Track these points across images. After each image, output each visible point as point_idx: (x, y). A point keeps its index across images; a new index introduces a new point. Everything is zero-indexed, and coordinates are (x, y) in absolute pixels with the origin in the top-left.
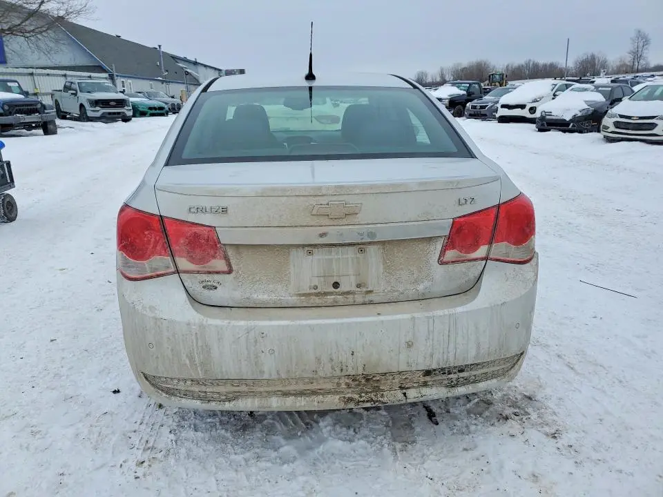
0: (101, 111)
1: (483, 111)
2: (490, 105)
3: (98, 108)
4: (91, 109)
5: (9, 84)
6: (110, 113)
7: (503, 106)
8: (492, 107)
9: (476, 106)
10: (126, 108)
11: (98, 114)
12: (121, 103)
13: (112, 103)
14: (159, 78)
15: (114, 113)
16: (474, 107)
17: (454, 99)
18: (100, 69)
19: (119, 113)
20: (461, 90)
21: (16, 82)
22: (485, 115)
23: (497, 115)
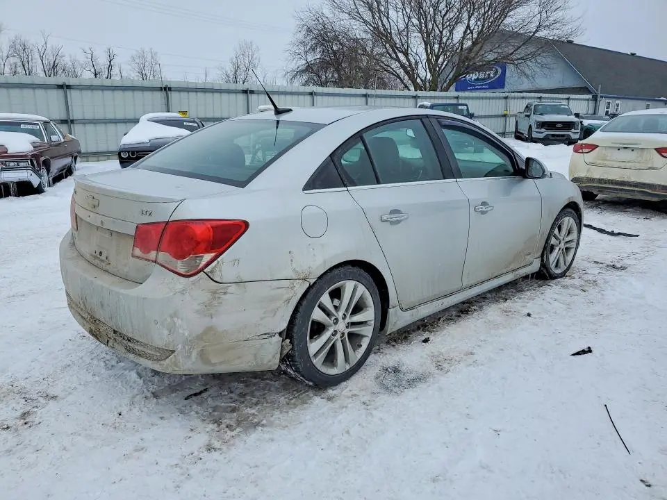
0: (545, 132)
3: (543, 130)
4: (537, 130)
5: (460, 107)
6: (553, 135)
10: (573, 130)
11: (541, 136)
12: (568, 125)
13: (559, 126)
14: (662, 98)
15: (558, 136)
18: (584, 90)
19: (563, 136)
21: (466, 105)
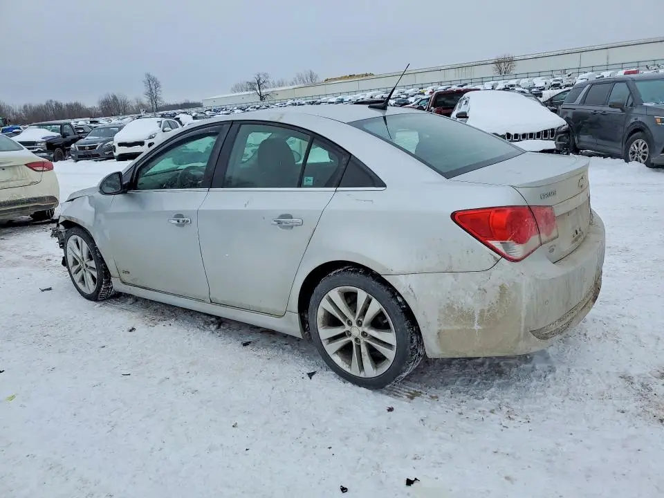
1: (94, 152)
2: (99, 144)
7: (120, 145)
8: (102, 146)
9: (84, 147)
16: (82, 148)
17: (51, 141)
20: (53, 131)
22: (97, 155)
23: (116, 154)
